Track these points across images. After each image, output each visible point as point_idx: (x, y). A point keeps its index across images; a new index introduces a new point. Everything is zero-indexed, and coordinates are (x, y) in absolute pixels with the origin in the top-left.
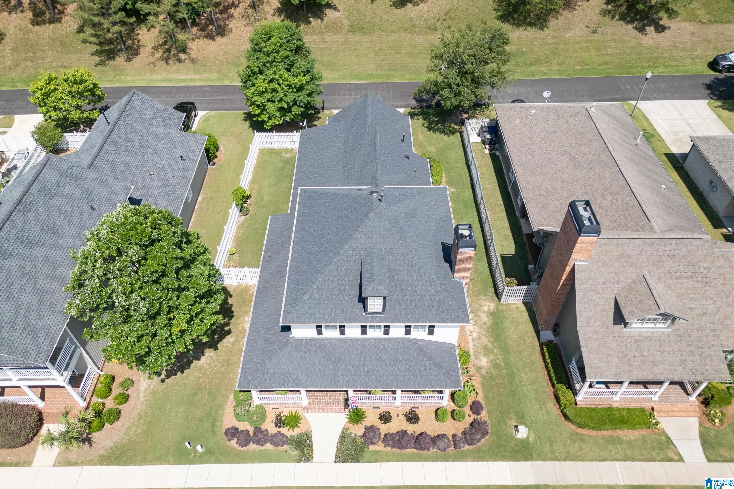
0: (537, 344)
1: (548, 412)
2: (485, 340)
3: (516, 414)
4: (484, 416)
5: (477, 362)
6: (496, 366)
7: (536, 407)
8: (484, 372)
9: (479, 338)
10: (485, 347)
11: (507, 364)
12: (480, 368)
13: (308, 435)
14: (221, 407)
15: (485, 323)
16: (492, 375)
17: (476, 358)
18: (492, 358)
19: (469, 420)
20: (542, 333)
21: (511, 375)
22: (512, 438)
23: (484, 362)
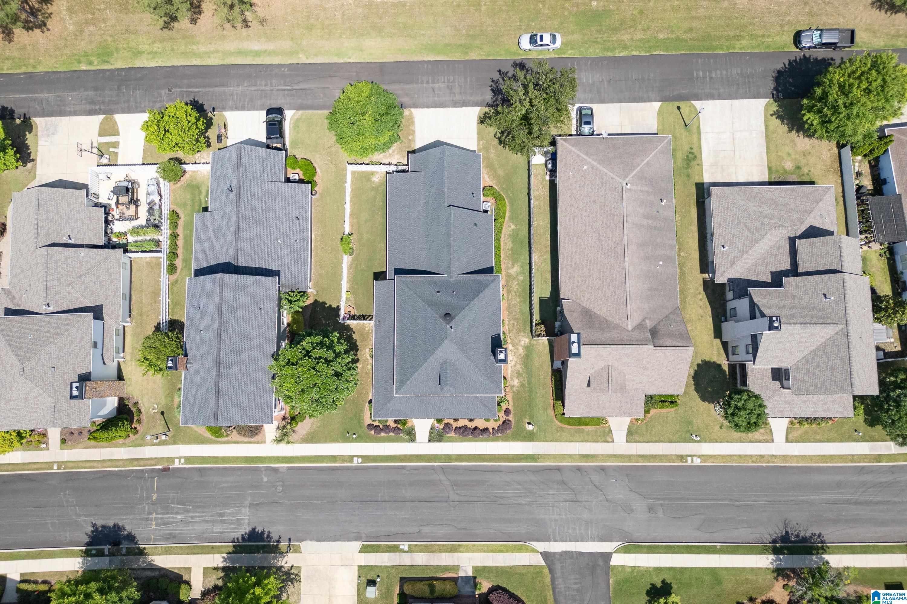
0: (550, 370)
1: (547, 415)
2: (519, 367)
3: (529, 416)
4: (511, 417)
5: (512, 383)
6: (522, 385)
7: (541, 412)
8: (515, 389)
9: (515, 366)
10: (518, 373)
11: (529, 384)
12: (513, 386)
13: (413, 429)
14: (362, 411)
15: (520, 355)
16: (519, 392)
17: (512, 379)
18: (521, 380)
19: (502, 420)
20: (555, 362)
21: (531, 391)
22: (525, 429)
23: (516, 382)
